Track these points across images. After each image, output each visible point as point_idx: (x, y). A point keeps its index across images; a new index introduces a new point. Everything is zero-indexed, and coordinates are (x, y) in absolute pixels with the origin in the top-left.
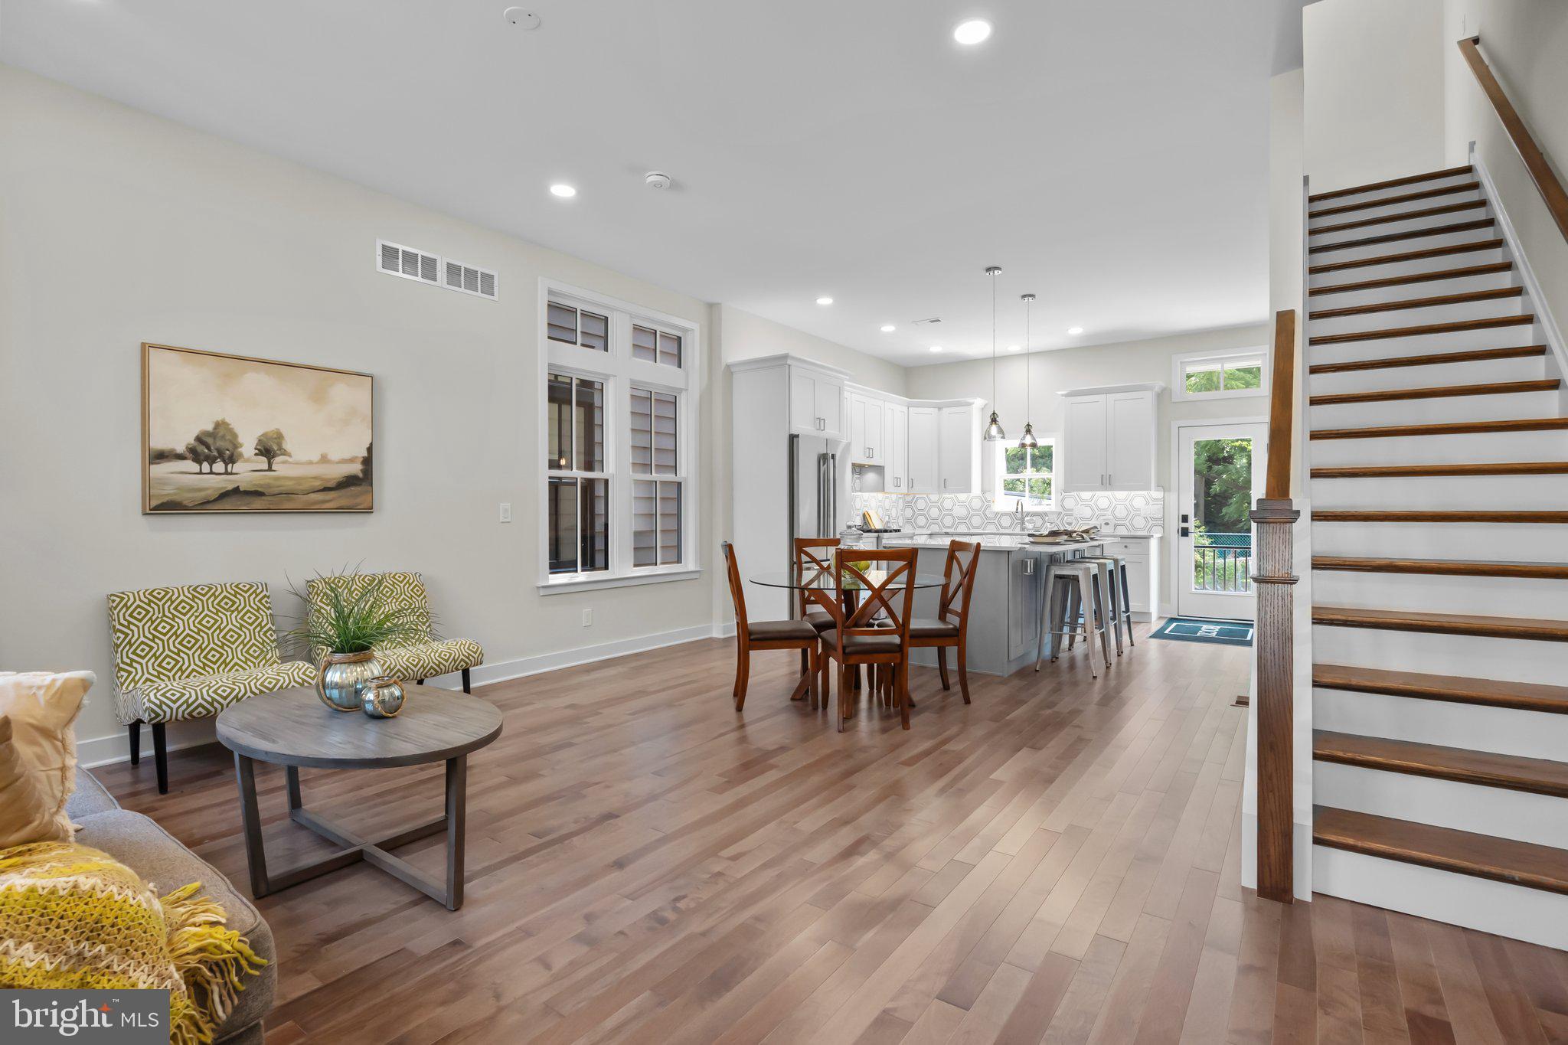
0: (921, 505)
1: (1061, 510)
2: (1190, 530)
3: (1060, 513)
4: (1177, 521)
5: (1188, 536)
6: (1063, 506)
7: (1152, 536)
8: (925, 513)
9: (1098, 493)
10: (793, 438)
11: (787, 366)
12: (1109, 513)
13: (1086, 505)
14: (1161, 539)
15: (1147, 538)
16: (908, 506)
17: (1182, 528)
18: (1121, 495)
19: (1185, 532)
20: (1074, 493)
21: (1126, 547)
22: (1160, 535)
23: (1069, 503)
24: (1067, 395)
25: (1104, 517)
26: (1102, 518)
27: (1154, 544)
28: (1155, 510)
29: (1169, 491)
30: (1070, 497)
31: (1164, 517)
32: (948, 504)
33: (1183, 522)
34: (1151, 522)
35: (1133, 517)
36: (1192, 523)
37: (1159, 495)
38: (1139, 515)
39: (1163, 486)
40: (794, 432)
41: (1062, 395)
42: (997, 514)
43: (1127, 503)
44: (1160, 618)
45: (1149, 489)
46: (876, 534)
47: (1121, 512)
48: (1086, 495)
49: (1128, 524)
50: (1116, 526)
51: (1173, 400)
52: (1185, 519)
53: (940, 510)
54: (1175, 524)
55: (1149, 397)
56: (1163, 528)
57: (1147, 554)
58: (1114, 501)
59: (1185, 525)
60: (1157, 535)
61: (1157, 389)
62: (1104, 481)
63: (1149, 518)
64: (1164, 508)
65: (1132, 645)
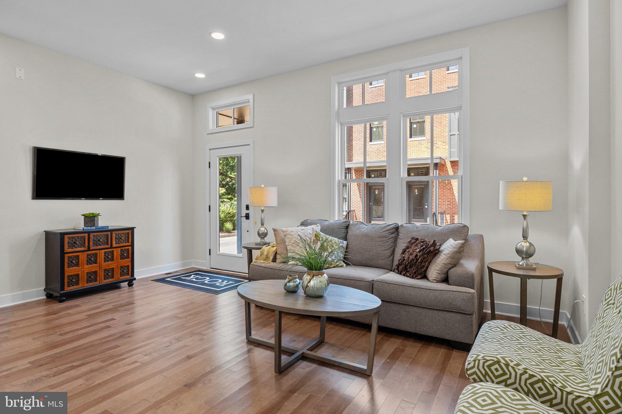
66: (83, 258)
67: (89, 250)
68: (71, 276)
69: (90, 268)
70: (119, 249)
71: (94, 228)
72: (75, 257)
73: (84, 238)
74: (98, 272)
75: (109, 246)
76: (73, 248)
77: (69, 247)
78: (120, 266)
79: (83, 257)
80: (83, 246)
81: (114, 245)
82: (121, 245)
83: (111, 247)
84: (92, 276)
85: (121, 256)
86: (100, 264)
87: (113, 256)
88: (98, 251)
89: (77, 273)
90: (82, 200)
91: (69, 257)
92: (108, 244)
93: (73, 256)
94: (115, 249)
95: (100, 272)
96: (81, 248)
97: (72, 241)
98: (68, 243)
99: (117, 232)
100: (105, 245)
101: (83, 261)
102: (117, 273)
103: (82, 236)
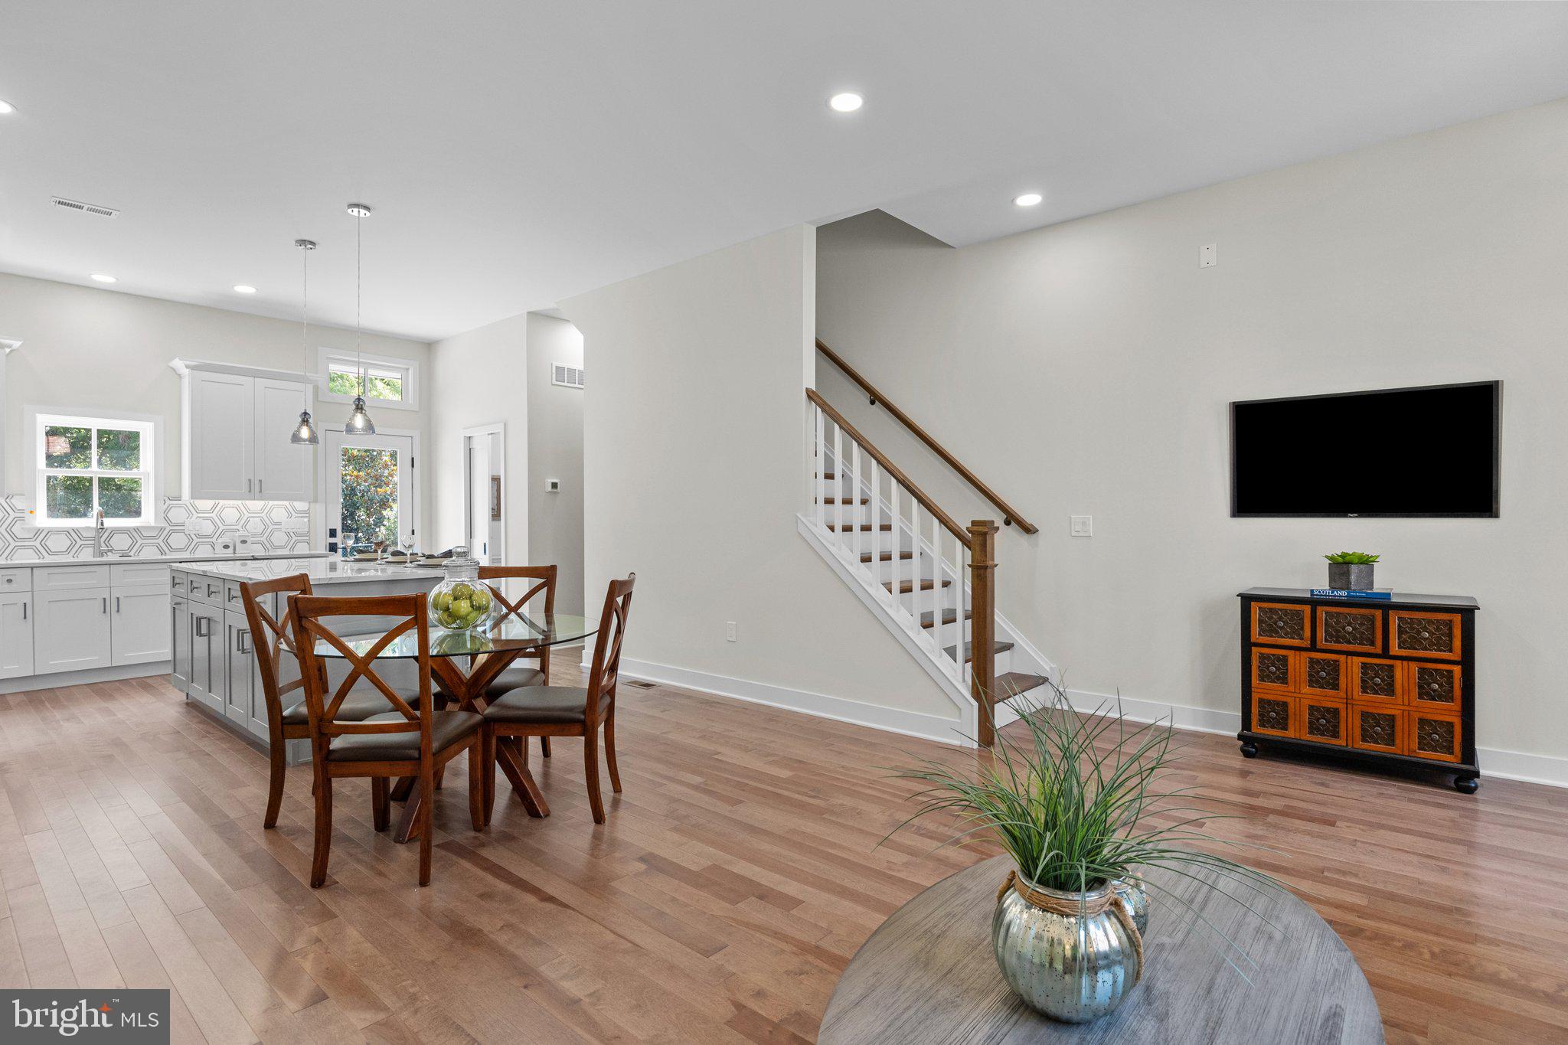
1: (163, 524)
2: (339, 546)
3: (162, 529)
4: (324, 535)
6: (166, 519)
9: (221, 503)
12: (241, 527)
13: (206, 518)
17: (329, 544)
18: (254, 505)
19: (333, 548)
20: (184, 502)
23: (178, 515)
25: (237, 534)
28: (300, 524)
29: (316, 502)
30: (179, 506)
31: (309, 531)
33: (330, 537)
34: (294, 538)
35: (272, 533)
36: (340, 538)
37: (303, 506)
38: (280, 530)
39: (310, 497)
43: (263, 515)
45: (290, 499)
47: (256, 526)
49: (265, 541)
50: (253, 544)
52: (333, 533)
54: (322, 540)
56: (309, 543)
58: (245, 512)
59: (333, 540)
63: (292, 534)
64: (309, 521)
66: (1297, 666)
67: (1313, 647)
68: (1269, 702)
69: (1320, 698)
70: (1415, 667)
71: (1343, 593)
72: (1278, 658)
73: (1299, 615)
74: (1343, 714)
75: (1379, 651)
76: (1272, 636)
77: (1262, 632)
78: (1416, 716)
79: (1298, 663)
80: (1299, 635)
81: (1395, 649)
82: (1422, 653)
83: (1385, 653)
84: (1326, 719)
85: (1420, 687)
86: (1349, 693)
87: (1393, 681)
88: (1342, 658)
89: (1284, 699)
90: (1350, 517)
91: (1262, 657)
92: (1372, 643)
93: (1273, 655)
94: (1398, 663)
95: (1350, 715)
96: (1294, 638)
97: (1269, 618)
98: (1261, 621)
99: (1405, 614)
100: (1364, 644)
101: (1297, 674)
102: (1406, 736)
103: (1297, 611)
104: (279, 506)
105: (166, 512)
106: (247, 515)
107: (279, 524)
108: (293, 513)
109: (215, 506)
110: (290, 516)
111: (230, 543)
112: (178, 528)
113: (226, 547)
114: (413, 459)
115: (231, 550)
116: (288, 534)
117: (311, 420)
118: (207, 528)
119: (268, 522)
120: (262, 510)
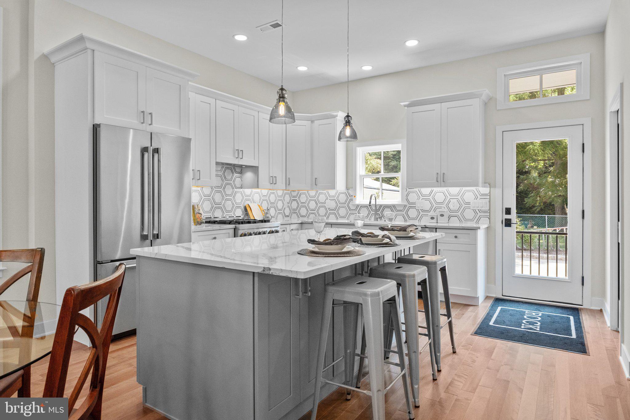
0: (303, 199)
2: (513, 221)
3: (405, 206)
4: (501, 213)
5: (510, 226)
6: (407, 200)
7: (479, 228)
8: (306, 205)
9: (435, 189)
10: (96, 129)
11: (89, 52)
12: (444, 205)
13: (426, 200)
14: (488, 228)
15: (475, 229)
16: (294, 200)
17: (506, 219)
18: (454, 190)
19: (508, 223)
20: (417, 190)
21: (456, 237)
22: (486, 226)
23: (413, 198)
24: (408, 106)
25: (440, 210)
26: (438, 210)
27: (481, 235)
28: (483, 204)
29: (495, 187)
30: (413, 192)
31: (490, 209)
32: (322, 198)
33: (506, 214)
34: (479, 215)
35: (464, 210)
36: (513, 216)
37: (485, 190)
38: (469, 208)
39: (490, 184)
40: (97, 122)
41: (405, 106)
42: (358, 206)
43: (459, 197)
44: (487, 298)
45: (477, 185)
46: (233, 226)
47: (454, 205)
48: (426, 191)
49: (460, 215)
50: (449, 217)
51: (498, 108)
52: (508, 211)
53: (316, 204)
54: (499, 216)
55: (476, 104)
56: (489, 219)
57: (475, 245)
58: (448, 195)
59: (508, 217)
60: (483, 225)
61: (484, 97)
62: (439, 180)
63: (477, 211)
64: (490, 202)
65: (454, 352)
104: (469, 191)
105: (407, 195)
106: (449, 197)
107: (469, 203)
108: (478, 196)
109: (432, 192)
110: (476, 198)
111: (435, 215)
112: (412, 205)
113: (432, 218)
114: (583, 144)
115: (435, 220)
116: (474, 211)
117: (352, 122)
118: (427, 206)
119: (462, 202)
120: (458, 194)
